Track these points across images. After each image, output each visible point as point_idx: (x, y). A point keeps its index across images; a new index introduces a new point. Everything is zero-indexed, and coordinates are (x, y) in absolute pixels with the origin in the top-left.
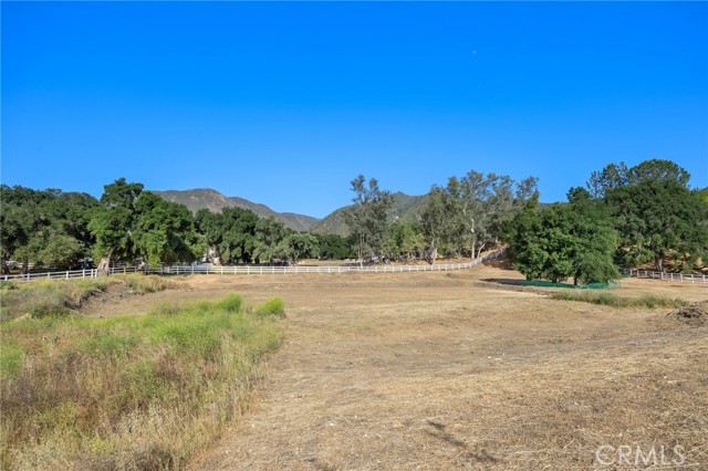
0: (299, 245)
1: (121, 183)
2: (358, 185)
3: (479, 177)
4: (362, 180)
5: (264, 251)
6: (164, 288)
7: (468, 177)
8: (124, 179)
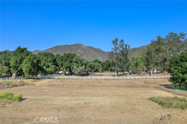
0: (93, 67)
1: (19, 48)
2: (115, 42)
3: (176, 35)
4: (117, 40)
5: (76, 70)
6: (24, 85)
7: (169, 35)
8: (20, 47)
